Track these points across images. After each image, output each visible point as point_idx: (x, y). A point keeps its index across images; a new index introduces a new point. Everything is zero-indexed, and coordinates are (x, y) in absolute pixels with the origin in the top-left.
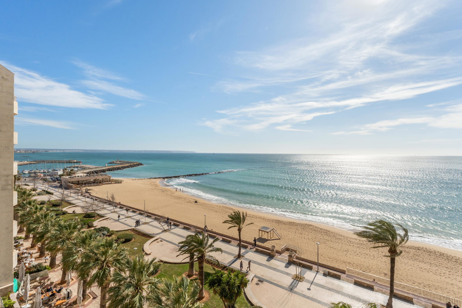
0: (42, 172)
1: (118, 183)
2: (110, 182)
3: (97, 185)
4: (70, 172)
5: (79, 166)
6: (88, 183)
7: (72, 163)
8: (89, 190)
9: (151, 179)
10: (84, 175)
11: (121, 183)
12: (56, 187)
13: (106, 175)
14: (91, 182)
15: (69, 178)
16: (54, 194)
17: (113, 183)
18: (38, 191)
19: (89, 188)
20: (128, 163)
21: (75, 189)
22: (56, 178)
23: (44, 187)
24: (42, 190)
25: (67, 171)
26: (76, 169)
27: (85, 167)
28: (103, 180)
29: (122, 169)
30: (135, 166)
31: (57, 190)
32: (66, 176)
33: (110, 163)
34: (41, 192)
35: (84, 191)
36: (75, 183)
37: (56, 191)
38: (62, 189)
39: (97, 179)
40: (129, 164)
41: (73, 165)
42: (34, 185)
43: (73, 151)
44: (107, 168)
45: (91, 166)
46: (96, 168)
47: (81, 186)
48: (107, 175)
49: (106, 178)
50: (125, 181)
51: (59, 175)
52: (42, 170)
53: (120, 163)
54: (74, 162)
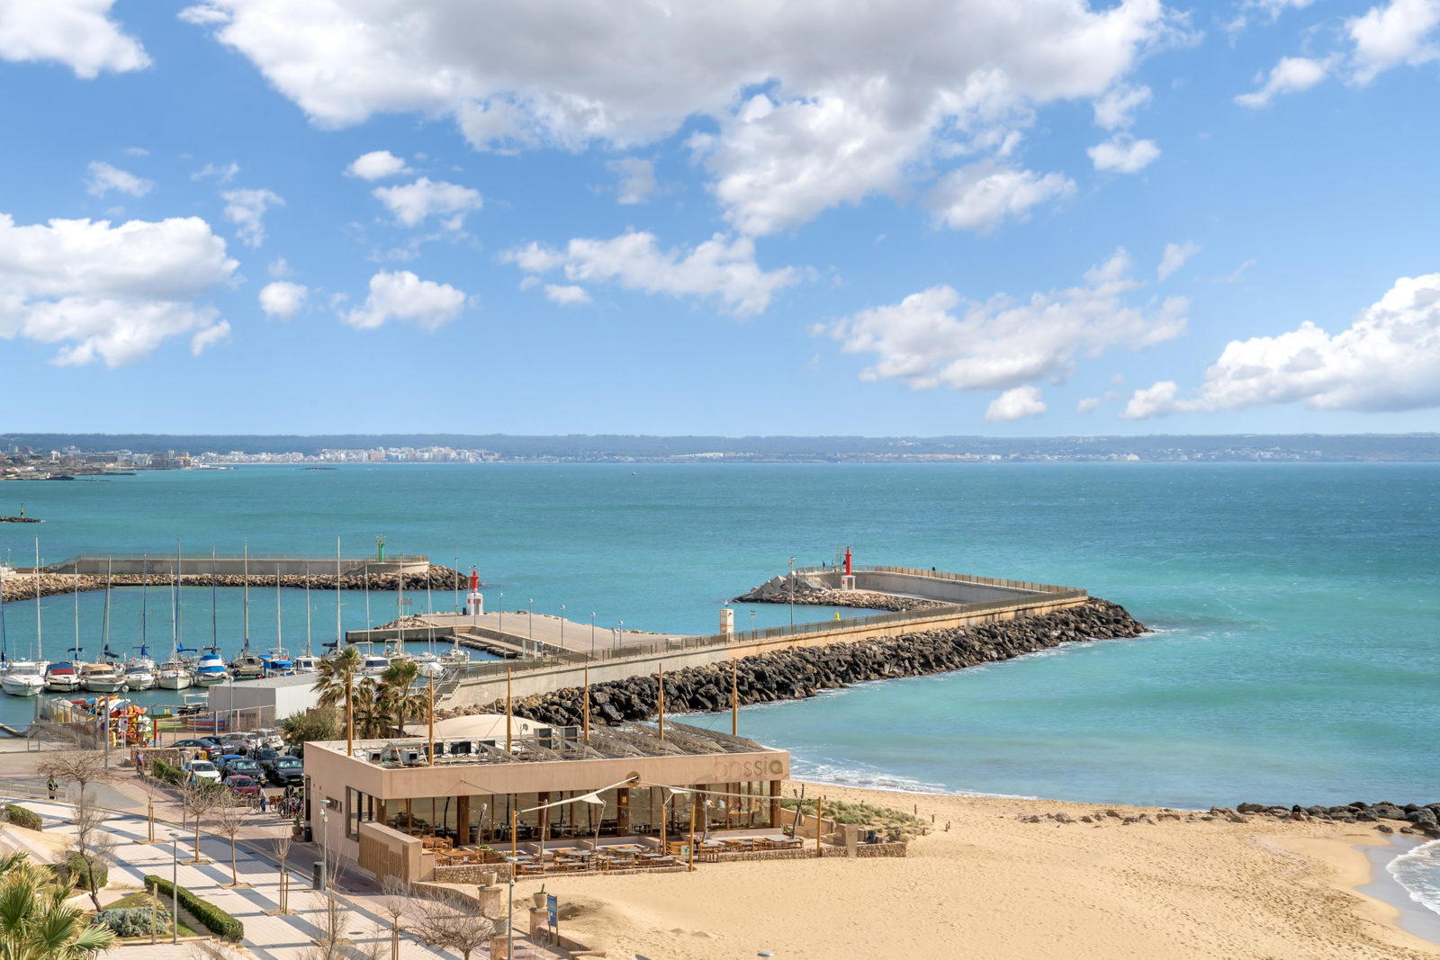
0: (148, 678)
1: (860, 853)
2: (777, 836)
3: (644, 862)
4: (380, 688)
5: (459, 623)
6: (555, 835)
7: (392, 586)
8: (572, 912)
9: (1257, 821)
10: (515, 732)
11: (900, 852)
12: (260, 854)
13: (730, 744)
14: (582, 824)
15: (376, 757)
16: (247, 935)
17: (810, 844)
18: (118, 884)
19: (566, 888)
20: (961, 594)
21: (437, 894)
22: (257, 755)
23: (162, 846)
24: (149, 882)
25: (356, 681)
26: (433, 663)
27: (517, 641)
28: (699, 799)
29: (893, 676)
30: (1043, 641)
31: (273, 895)
32: (344, 735)
33: (757, 599)
34: (131, 899)
35: (522, 919)
36: (426, 817)
37: (267, 908)
38: (317, 885)
39: (644, 784)
40: (977, 618)
41: (403, 613)
42: (84, 823)
43: (398, 453)
44: (740, 654)
45: (575, 634)
46: (617, 653)
47: (487, 858)
48: (746, 745)
49: (734, 777)
50: (936, 833)
51: (289, 726)
52: (150, 664)
53: (864, 595)
54: (415, 583)
